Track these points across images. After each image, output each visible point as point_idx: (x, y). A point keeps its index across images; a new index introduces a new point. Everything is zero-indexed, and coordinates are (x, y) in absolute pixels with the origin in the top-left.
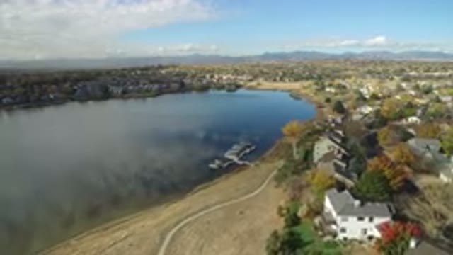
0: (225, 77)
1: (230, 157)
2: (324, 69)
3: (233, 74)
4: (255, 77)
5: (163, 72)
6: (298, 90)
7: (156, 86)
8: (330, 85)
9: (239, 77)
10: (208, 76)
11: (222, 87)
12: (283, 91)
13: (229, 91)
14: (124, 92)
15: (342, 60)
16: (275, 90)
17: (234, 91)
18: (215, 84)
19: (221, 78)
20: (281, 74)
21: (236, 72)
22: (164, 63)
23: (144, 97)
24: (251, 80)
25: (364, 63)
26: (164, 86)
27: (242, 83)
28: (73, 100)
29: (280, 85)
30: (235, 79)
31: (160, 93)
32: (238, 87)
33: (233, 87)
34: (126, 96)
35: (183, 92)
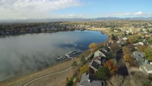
0: (81, 26)
1: (67, 55)
2: (117, 23)
3: (84, 25)
4: (92, 26)
5: (61, 24)
6: (104, 31)
7: (56, 29)
8: (116, 29)
9: (86, 26)
10: (75, 25)
11: (79, 29)
12: (99, 31)
13: (82, 31)
14: (45, 31)
15: (125, 20)
16: (97, 31)
17: (83, 31)
18: (77, 28)
19: (80, 26)
20: (101, 25)
21: (86, 24)
22: (62, 21)
23: (51, 33)
24: (90, 27)
25: (132, 21)
26: (59, 28)
27: (86, 28)
29: (99, 29)
30: (85, 27)
31: (58, 31)
32: (85, 29)
33: (83, 29)
34: (46, 32)
35: (66, 31)
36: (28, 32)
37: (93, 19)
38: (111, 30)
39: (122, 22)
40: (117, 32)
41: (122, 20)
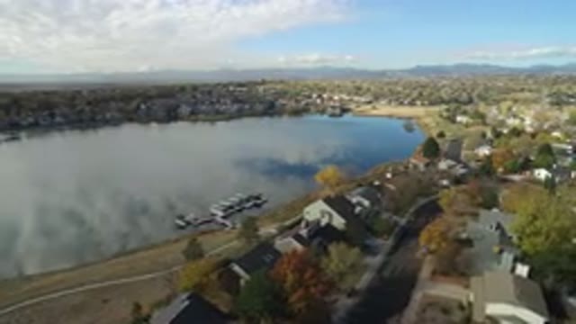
0: (336, 98)
2: (487, 89)
3: (349, 94)
4: (377, 98)
5: (261, 89)
7: (236, 107)
9: (356, 98)
10: (315, 96)
11: (323, 112)
12: (400, 118)
13: (333, 115)
14: (193, 113)
16: (390, 116)
17: (340, 115)
18: (317, 105)
19: (331, 99)
20: (415, 94)
21: (358, 90)
22: (268, 78)
23: (213, 121)
24: (370, 103)
26: (247, 107)
27: (352, 106)
28: (131, 120)
29: (406, 111)
30: (351, 100)
31: (240, 114)
32: (344, 111)
33: (338, 111)
34: (193, 117)
35: (271, 115)
36: (131, 117)
37: (394, 72)
38: (445, 114)
39: (511, 85)
40: (467, 125)
41: (513, 74)
